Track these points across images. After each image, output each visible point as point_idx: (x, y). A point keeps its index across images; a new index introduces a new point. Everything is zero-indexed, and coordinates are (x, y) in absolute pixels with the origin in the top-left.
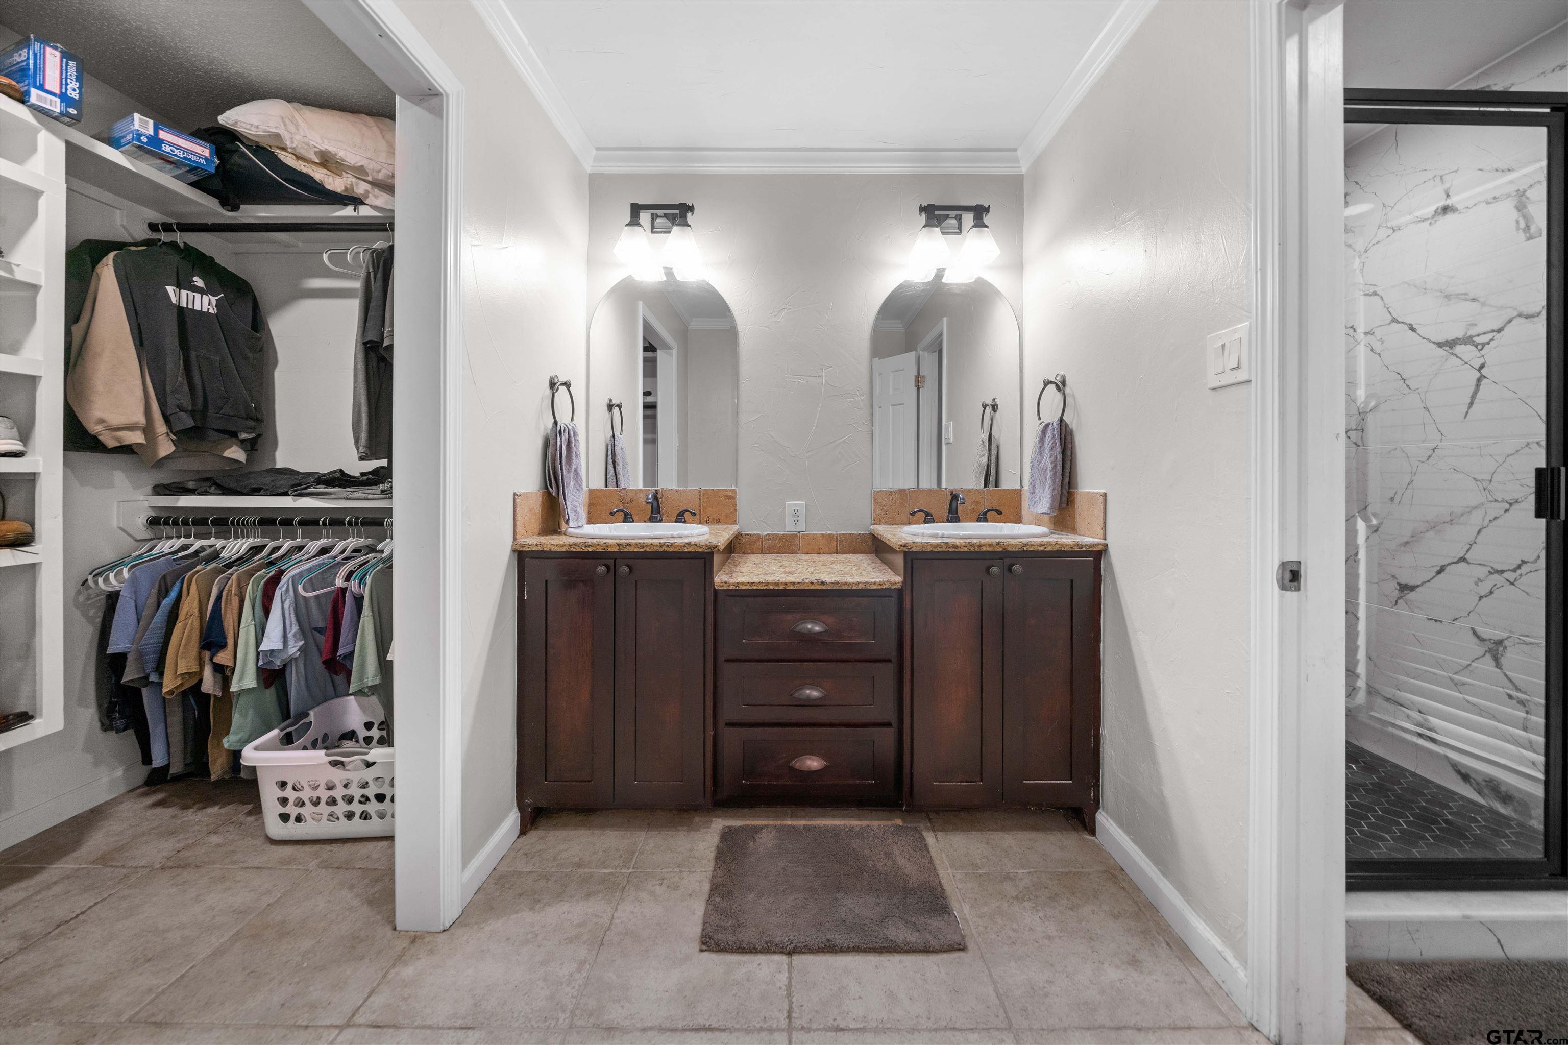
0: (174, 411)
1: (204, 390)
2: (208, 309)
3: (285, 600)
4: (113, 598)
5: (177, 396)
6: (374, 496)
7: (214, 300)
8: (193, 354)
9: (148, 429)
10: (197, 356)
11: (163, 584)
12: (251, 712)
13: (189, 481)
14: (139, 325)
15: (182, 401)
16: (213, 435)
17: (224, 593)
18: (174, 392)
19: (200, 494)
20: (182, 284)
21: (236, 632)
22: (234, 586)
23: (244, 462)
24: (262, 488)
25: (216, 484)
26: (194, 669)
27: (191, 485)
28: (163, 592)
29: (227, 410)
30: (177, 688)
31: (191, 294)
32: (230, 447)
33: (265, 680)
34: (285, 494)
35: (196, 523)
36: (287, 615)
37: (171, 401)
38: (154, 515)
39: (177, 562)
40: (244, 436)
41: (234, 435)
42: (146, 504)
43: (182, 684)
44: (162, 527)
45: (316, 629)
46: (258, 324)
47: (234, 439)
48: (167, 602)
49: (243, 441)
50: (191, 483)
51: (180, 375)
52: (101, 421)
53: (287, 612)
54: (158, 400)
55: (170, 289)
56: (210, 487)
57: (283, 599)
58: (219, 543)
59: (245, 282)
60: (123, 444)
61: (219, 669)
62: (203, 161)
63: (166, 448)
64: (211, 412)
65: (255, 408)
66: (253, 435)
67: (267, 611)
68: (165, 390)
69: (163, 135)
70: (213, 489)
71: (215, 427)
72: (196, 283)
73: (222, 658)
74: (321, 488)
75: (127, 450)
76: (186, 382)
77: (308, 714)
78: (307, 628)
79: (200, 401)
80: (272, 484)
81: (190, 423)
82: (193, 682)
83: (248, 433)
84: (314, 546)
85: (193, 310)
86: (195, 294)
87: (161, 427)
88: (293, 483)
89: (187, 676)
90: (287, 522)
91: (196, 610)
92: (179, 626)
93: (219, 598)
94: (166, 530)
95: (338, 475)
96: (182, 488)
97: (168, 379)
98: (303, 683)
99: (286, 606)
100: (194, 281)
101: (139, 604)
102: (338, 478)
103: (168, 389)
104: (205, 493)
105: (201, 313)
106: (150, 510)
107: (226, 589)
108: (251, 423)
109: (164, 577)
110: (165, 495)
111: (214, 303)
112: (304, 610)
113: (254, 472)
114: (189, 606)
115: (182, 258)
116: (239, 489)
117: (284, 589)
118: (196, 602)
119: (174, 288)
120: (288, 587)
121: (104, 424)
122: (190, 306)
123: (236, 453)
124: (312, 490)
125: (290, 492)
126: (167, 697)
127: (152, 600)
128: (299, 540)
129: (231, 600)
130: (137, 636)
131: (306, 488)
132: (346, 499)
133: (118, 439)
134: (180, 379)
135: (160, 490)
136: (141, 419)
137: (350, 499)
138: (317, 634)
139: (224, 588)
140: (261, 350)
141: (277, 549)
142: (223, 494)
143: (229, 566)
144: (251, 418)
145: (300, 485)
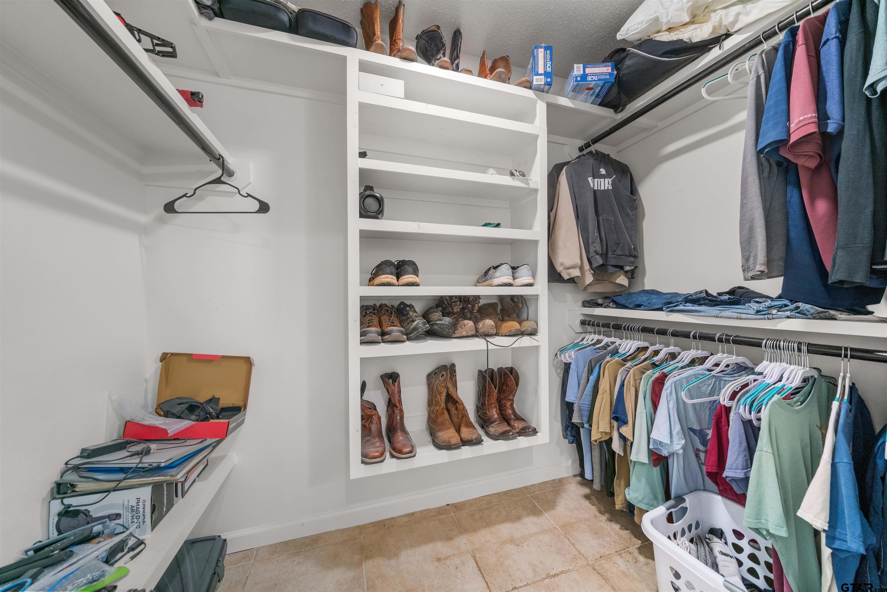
0: (593, 255)
1: (606, 241)
2: (608, 187)
3: (670, 401)
4: (567, 367)
5: (594, 245)
6: (749, 316)
7: (610, 180)
8: (601, 218)
9: (581, 268)
10: (603, 219)
11: (590, 365)
12: (644, 480)
13: (599, 299)
14: (577, 205)
15: (597, 248)
16: (611, 269)
17: (626, 383)
18: (593, 242)
19: (605, 307)
20: (596, 175)
21: (634, 414)
22: (631, 379)
23: (628, 286)
24: (642, 305)
25: (614, 302)
26: (608, 430)
27: (600, 301)
28: (590, 371)
29: (619, 252)
30: (598, 439)
31: (599, 180)
32: (620, 276)
33: (654, 460)
34: (661, 309)
35: (604, 326)
36: (671, 415)
37: (592, 249)
38: (583, 319)
39: (596, 351)
40: (628, 268)
41: (621, 268)
42: (579, 312)
43: (601, 438)
44: (587, 326)
45: (691, 429)
46: (633, 191)
47: (622, 271)
48: (593, 378)
49: (626, 272)
50: (600, 300)
51: (596, 231)
52: (562, 264)
53: (671, 412)
54: (585, 249)
55: (590, 179)
56: (610, 303)
57: (668, 399)
58: (618, 341)
59: (626, 166)
60: (571, 277)
61: (622, 437)
62: (608, 77)
63: (589, 278)
64: (610, 254)
65: (633, 248)
66: (633, 268)
67: (655, 405)
68: (588, 243)
69: (588, 71)
70: (611, 305)
71: (613, 264)
72: (602, 173)
73: (626, 431)
74: (690, 307)
75: (572, 280)
76: (598, 236)
77: (684, 500)
78: (686, 429)
79: (605, 247)
80: (648, 302)
81: (601, 262)
82: (607, 438)
83: (630, 266)
84: (687, 356)
85: (600, 190)
86: (601, 180)
87: (587, 266)
88: (664, 301)
89: (604, 434)
90: (662, 332)
91: (608, 389)
92: (599, 397)
93: (622, 385)
94: (589, 328)
95: (704, 295)
96: (596, 303)
97: (590, 235)
98: (681, 472)
99: (671, 406)
100: (600, 172)
101: (580, 374)
102: (704, 299)
103: (590, 242)
104: (607, 307)
105: (604, 190)
106: (581, 316)
107: (626, 380)
108: (632, 259)
109: (590, 361)
110: (588, 307)
111: (610, 183)
112: (683, 412)
113: (635, 293)
114: (604, 385)
115: (595, 159)
116: (627, 305)
117: (669, 391)
118: (608, 383)
119: (592, 178)
120: (671, 390)
121: (563, 266)
122: (599, 188)
123: (622, 280)
124: (681, 307)
125: (664, 309)
126: (594, 443)
127: (585, 375)
128: (672, 347)
129: (630, 388)
130: (578, 396)
131: (676, 306)
132: (717, 317)
133: (569, 274)
134: (596, 233)
135: (587, 304)
136: (579, 262)
137: (721, 317)
138: (692, 434)
139: (625, 379)
140: (636, 208)
141: (656, 353)
142: (617, 308)
143: (625, 360)
144: (632, 256)
145: (671, 303)
